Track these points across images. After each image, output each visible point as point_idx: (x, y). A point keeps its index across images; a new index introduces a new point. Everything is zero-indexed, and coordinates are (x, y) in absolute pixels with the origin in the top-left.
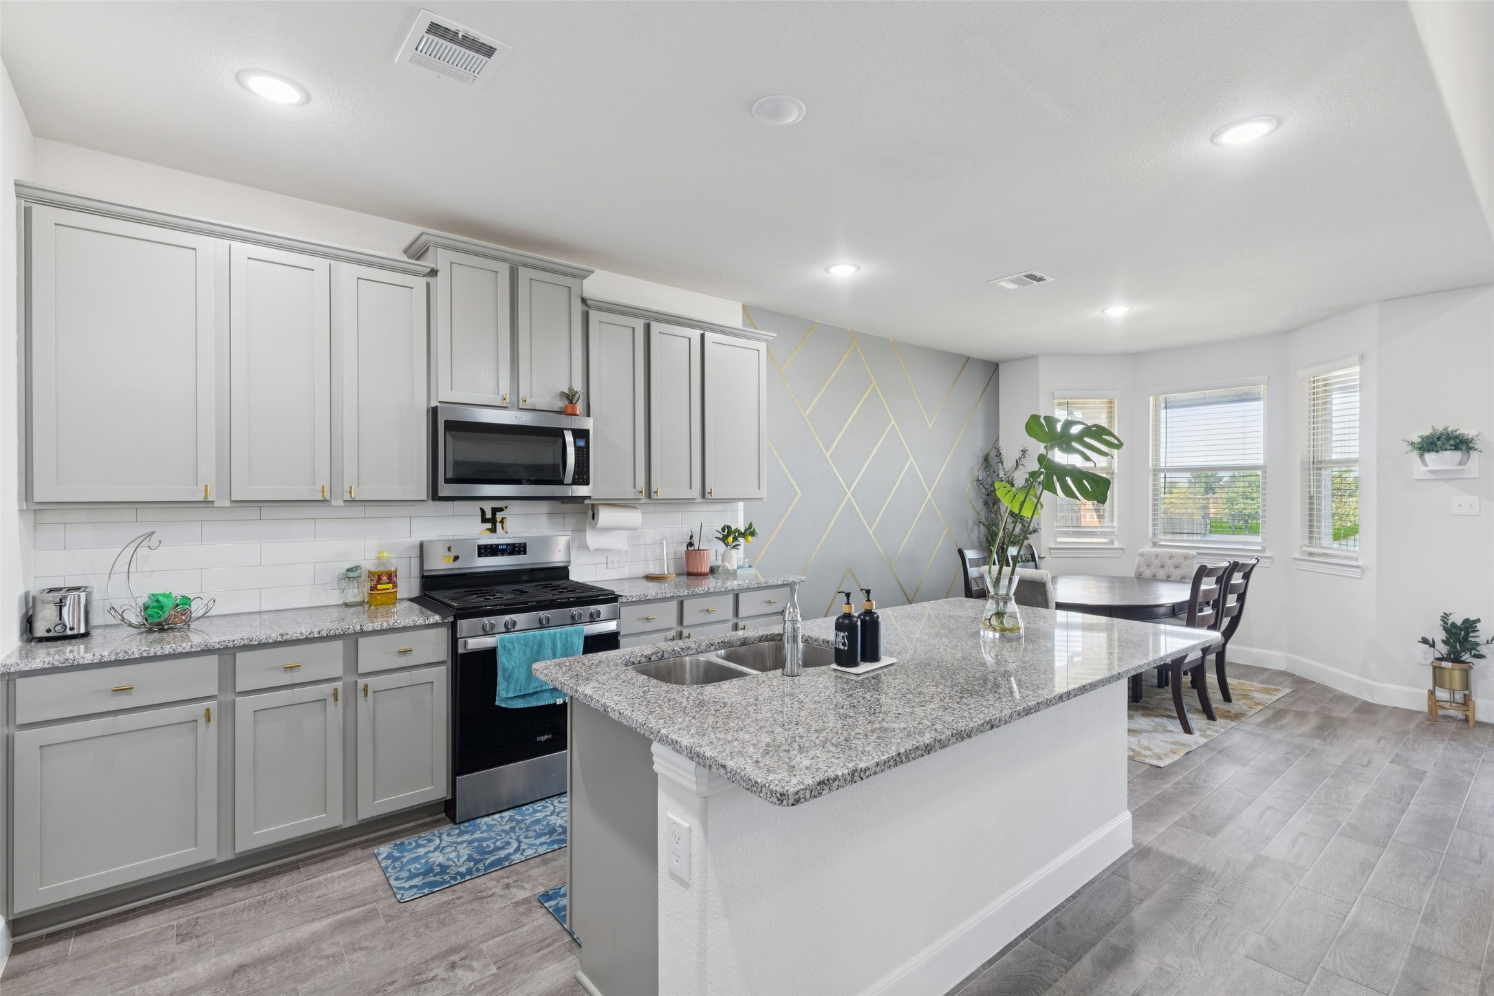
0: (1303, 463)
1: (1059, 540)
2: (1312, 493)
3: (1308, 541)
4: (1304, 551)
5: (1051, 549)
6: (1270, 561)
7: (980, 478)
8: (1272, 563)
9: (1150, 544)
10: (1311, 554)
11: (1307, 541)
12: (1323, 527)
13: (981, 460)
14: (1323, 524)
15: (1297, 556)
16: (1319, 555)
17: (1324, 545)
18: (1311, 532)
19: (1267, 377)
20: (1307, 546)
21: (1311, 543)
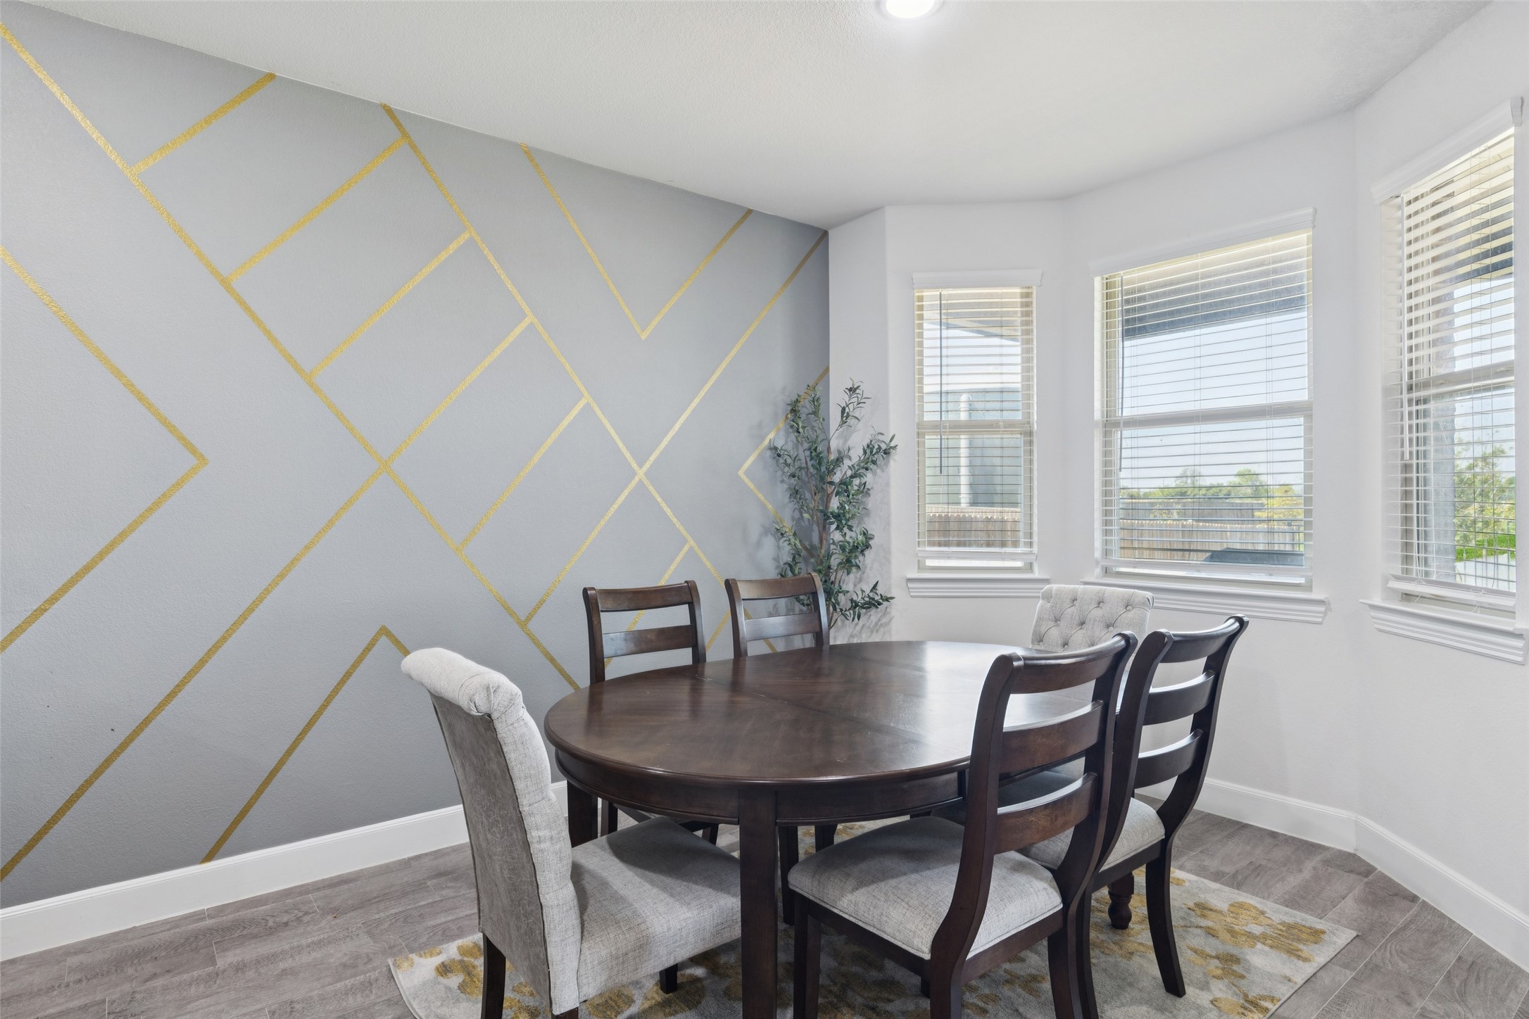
0: (1387, 391)
1: (929, 563)
2: (1407, 456)
3: (1400, 566)
4: (1394, 591)
5: (910, 580)
6: (1322, 609)
7: (779, 444)
8: (1325, 613)
9: (1098, 571)
10: (1407, 597)
11: (1397, 568)
12: (1433, 534)
13: (782, 409)
14: (1432, 529)
15: (1377, 601)
16: (1423, 598)
17: (1434, 578)
18: (1407, 546)
19: (1311, 210)
20: (1397, 578)
21: (1407, 571)
